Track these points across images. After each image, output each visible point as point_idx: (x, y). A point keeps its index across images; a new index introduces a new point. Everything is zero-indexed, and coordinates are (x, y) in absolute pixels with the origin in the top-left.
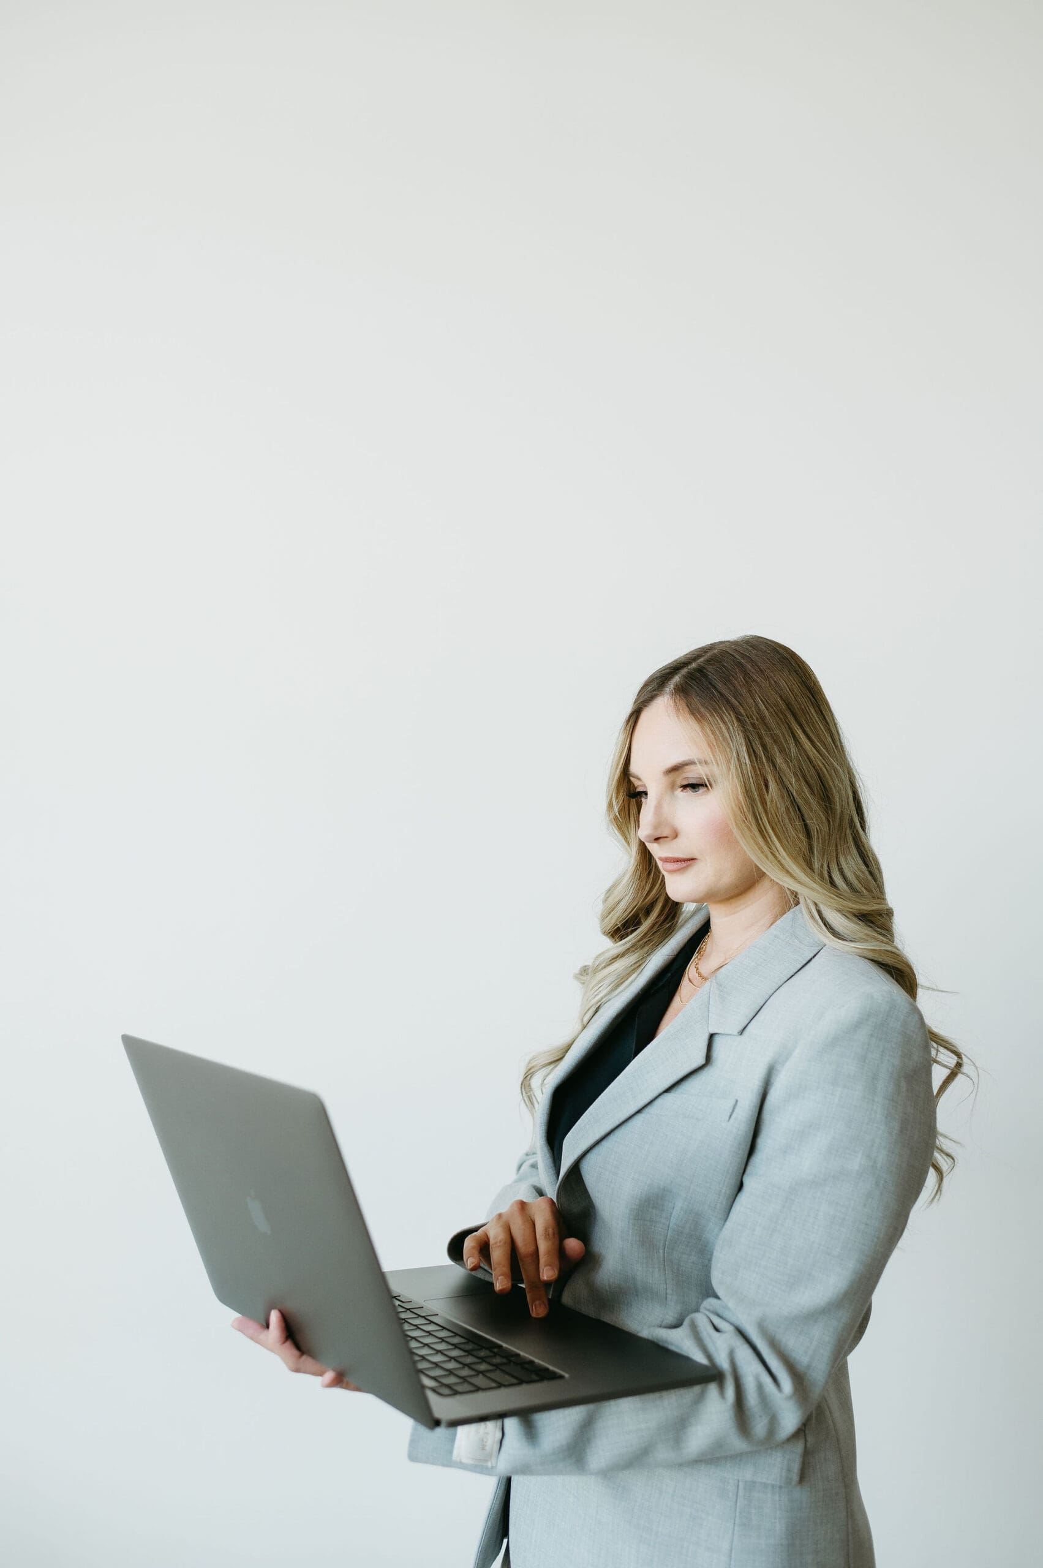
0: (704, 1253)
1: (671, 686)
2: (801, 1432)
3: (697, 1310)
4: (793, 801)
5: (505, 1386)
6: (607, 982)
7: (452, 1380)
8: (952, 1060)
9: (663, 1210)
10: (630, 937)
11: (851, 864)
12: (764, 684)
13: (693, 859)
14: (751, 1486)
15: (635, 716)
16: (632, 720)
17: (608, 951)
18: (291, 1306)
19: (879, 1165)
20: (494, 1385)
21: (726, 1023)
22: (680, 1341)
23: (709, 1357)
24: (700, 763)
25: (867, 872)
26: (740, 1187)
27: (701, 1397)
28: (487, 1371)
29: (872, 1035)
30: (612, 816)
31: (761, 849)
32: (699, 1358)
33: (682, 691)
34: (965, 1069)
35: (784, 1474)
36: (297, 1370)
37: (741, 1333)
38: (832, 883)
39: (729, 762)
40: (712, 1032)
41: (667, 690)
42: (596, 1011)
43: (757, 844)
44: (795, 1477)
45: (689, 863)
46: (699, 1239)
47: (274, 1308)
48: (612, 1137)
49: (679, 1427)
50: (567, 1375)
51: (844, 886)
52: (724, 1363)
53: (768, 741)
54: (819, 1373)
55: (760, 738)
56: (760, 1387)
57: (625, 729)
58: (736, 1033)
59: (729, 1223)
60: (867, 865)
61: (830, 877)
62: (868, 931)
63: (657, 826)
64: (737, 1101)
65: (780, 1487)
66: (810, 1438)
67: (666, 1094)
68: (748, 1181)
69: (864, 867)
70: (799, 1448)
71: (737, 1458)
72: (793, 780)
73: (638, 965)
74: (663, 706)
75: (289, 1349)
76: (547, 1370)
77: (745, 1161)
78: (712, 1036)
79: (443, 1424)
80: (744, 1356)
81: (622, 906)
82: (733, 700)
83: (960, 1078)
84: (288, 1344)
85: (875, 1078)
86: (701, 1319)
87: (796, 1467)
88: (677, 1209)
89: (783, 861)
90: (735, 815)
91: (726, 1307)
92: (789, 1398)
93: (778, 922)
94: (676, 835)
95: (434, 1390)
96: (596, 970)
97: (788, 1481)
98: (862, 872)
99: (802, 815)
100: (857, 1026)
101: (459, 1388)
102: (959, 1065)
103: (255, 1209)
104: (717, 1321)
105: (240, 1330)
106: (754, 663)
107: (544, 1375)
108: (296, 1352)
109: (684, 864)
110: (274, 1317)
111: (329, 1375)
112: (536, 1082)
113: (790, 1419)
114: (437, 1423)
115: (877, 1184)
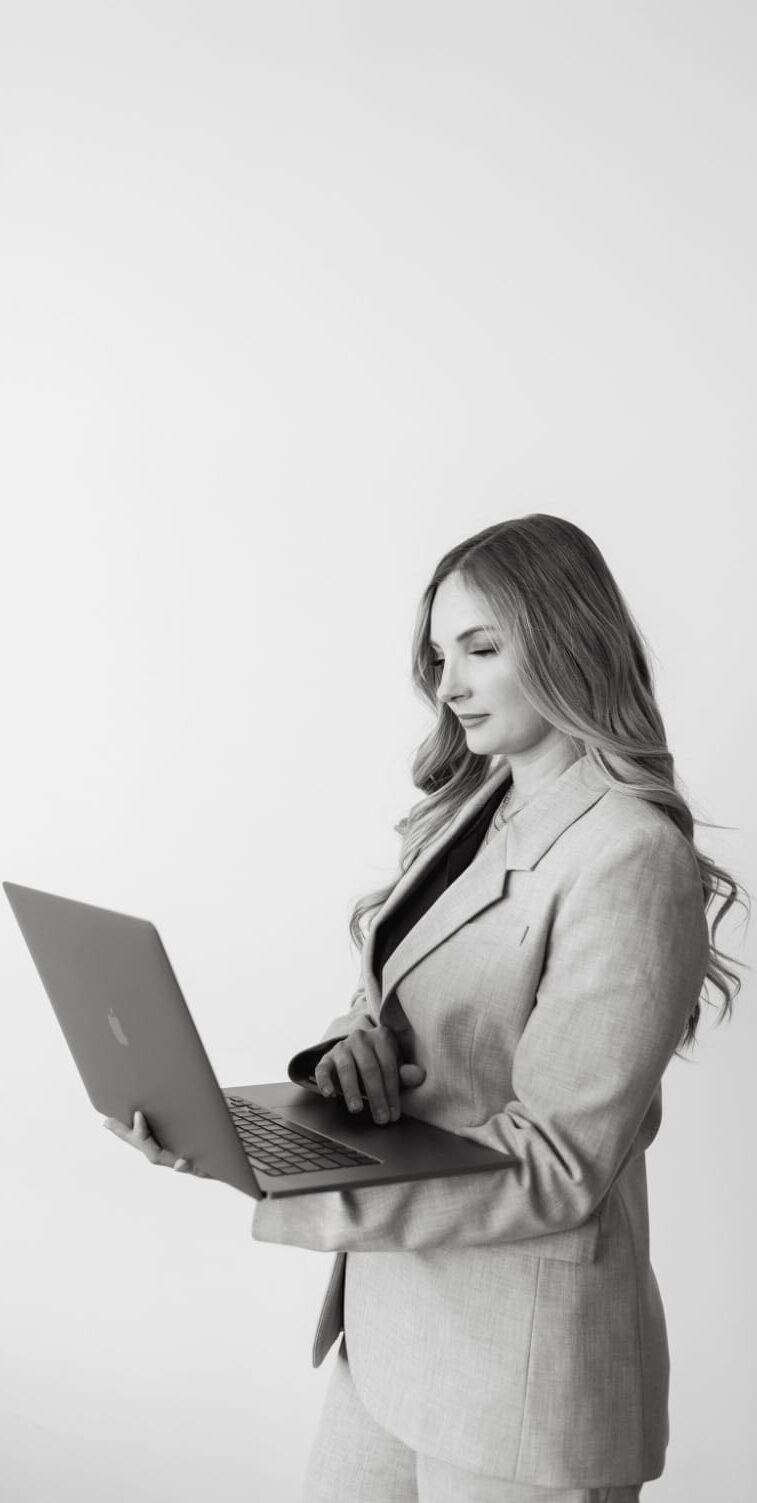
0: (506, 1063)
1: (461, 563)
2: (594, 1217)
3: (501, 1111)
4: (572, 658)
5: (327, 1169)
6: (423, 829)
7: (283, 1165)
8: (726, 889)
9: (466, 1025)
10: (443, 788)
11: (632, 716)
12: (544, 557)
13: (488, 715)
14: (550, 1263)
15: (433, 589)
16: (430, 595)
17: (424, 801)
18: (149, 1109)
19: (653, 979)
20: (317, 1168)
21: (520, 862)
22: (484, 1135)
23: (509, 1149)
24: (488, 628)
25: (646, 722)
26: (535, 1003)
27: (501, 1184)
28: (314, 1158)
29: (644, 866)
30: (418, 678)
31: (547, 704)
32: (502, 1149)
33: (470, 567)
34: (740, 896)
35: (580, 1253)
36: (158, 1163)
37: (537, 1129)
38: (614, 731)
39: (512, 627)
40: (509, 868)
41: (458, 565)
42: (415, 858)
43: (543, 698)
44: (591, 1257)
45: (483, 718)
46: (500, 1049)
47: (136, 1110)
48: (423, 964)
49: (484, 1208)
50: (382, 1162)
51: (626, 735)
52: (521, 1153)
53: (548, 606)
54: (606, 1164)
55: (540, 603)
56: (554, 1175)
57: (424, 601)
58: (528, 869)
59: (526, 1035)
60: (646, 715)
61: (612, 727)
62: (646, 773)
63: (454, 686)
64: (528, 928)
65: (577, 1265)
66: (604, 1225)
67: (469, 925)
68: (541, 998)
69: (644, 719)
70: (594, 1231)
71: (538, 1238)
72: (572, 641)
73: (450, 815)
74: (453, 582)
75: (150, 1144)
76: (366, 1158)
77: (537, 980)
78: (509, 874)
79: (269, 1196)
80: (540, 1149)
81: (431, 759)
82: (515, 571)
83: (735, 906)
84: (150, 1139)
85: (647, 903)
86: (504, 1120)
87: (591, 1248)
88: (479, 1024)
89: (566, 712)
90: (520, 673)
91: (524, 1107)
92: (579, 1184)
93: (568, 771)
94: (470, 694)
95: (265, 1172)
96: (413, 821)
97: (584, 1259)
98: (641, 721)
99: (581, 671)
100: (630, 858)
101: (288, 1171)
102: (734, 894)
103: (114, 1023)
104: (518, 1120)
105: (111, 1129)
106: (537, 540)
107: (361, 1161)
108: (156, 1147)
109: (479, 720)
110: (138, 1117)
111: (180, 1163)
112: (364, 922)
113: (583, 1204)
114: (263, 1195)
115: (652, 995)
